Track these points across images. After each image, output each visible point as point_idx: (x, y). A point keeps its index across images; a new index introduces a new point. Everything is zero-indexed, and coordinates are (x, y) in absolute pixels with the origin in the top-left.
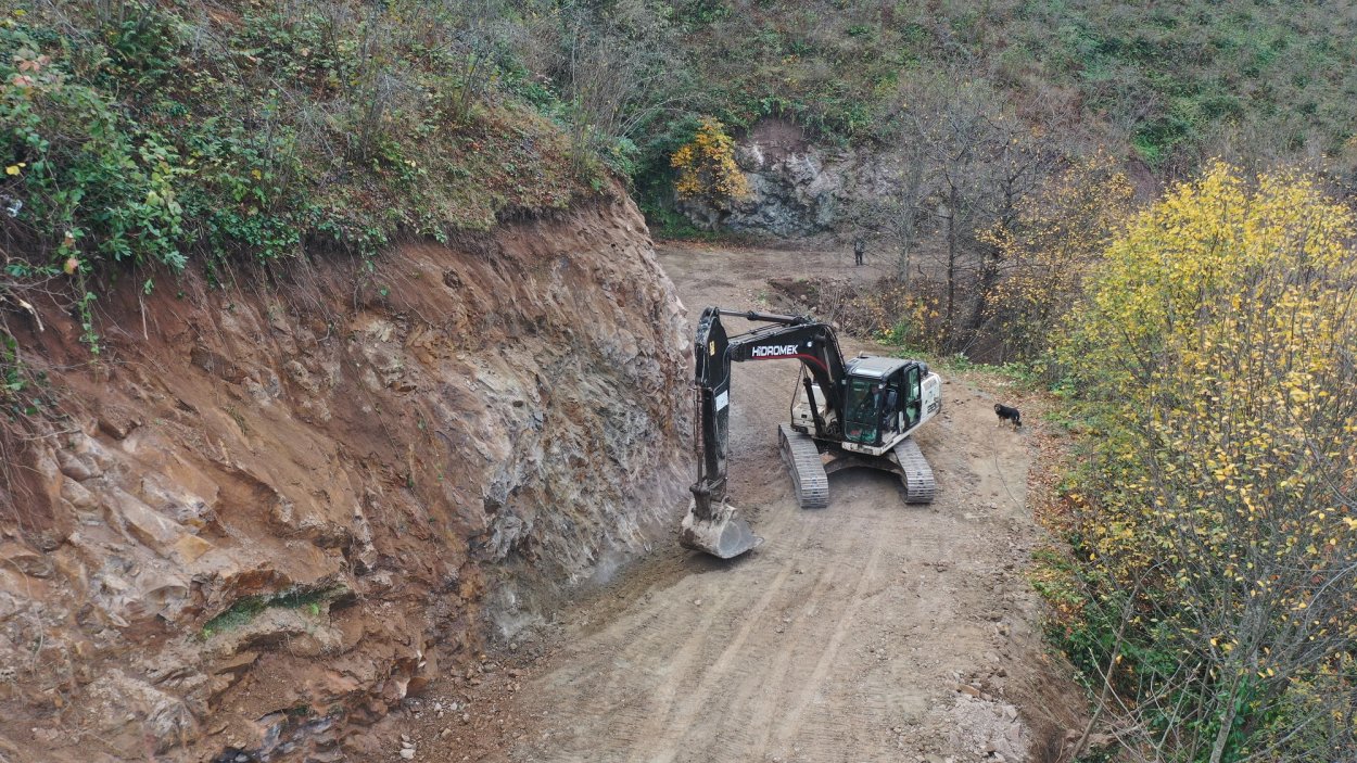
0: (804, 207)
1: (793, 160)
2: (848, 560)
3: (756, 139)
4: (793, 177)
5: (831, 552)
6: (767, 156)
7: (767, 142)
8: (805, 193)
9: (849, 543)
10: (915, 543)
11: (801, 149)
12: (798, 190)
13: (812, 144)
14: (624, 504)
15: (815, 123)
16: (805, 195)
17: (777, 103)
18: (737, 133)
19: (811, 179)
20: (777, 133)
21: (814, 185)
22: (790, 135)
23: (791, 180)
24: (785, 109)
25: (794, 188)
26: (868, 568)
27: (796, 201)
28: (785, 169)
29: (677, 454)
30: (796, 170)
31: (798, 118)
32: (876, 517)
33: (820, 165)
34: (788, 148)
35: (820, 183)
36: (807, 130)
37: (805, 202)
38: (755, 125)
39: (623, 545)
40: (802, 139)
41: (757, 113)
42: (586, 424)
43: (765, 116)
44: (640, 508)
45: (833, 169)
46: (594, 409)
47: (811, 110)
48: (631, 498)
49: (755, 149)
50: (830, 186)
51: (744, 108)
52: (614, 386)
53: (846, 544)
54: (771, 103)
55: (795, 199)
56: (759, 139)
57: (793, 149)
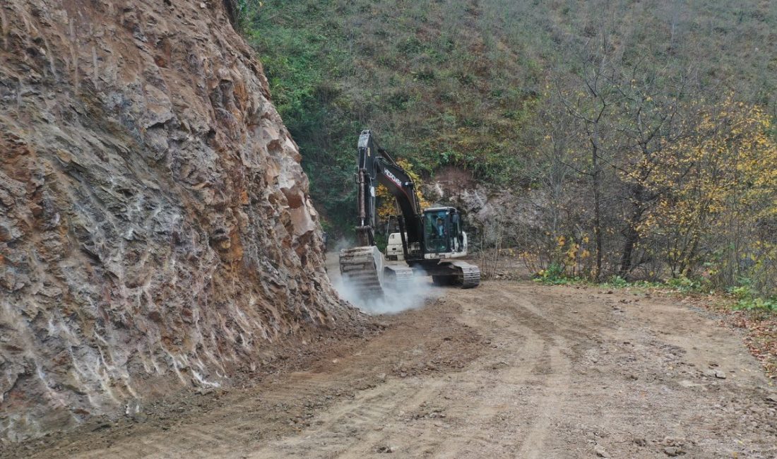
0: (474, 229)
1: (466, 194)
2: (486, 434)
3: (438, 180)
4: (466, 207)
5: (456, 422)
6: (445, 190)
7: (446, 181)
8: (475, 218)
9: (492, 413)
10: (609, 414)
11: (472, 186)
12: (470, 216)
13: (480, 183)
14: (102, 333)
15: (480, 168)
16: (475, 220)
17: (453, 156)
18: (425, 174)
19: (480, 208)
20: (452, 176)
21: (481, 212)
22: (463, 179)
23: (464, 209)
24: (459, 160)
25: (466, 215)
26: (526, 447)
27: (469, 225)
28: (460, 200)
29: (252, 301)
30: (468, 201)
31: (469, 165)
32: (539, 383)
33: (485, 198)
34: (462, 186)
35: (486, 210)
36: (476, 174)
37: (475, 225)
38: (437, 170)
39: (75, 398)
40: (472, 179)
41: (438, 161)
42: (34, 180)
43: (445, 164)
44: (140, 347)
45: (496, 201)
46: (58, 163)
47: (478, 159)
48: (120, 325)
49: (437, 186)
50: (494, 213)
51: (429, 159)
52: (120, 153)
53: (486, 412)
54: (449, 155)
55: (468, 223)
56: (440, 179)
57: (465, 187)
